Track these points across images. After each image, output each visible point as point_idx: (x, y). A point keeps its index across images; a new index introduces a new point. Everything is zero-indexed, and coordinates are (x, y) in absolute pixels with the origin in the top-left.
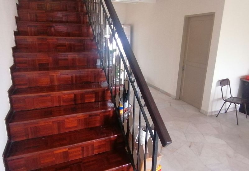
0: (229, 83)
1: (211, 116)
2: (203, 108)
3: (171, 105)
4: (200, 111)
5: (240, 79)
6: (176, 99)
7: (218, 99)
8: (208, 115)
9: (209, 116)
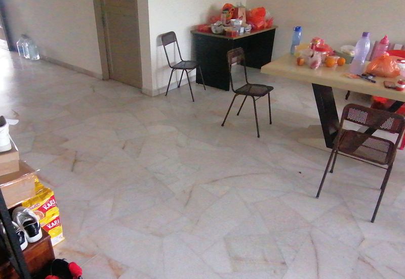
0: (176, 39)
1: (159, 96)
2: (145, 86)
3: (94, 91)
4: (141, 92)
5: (191, 32)
6: (103, 80)
7: (164, 68)
8: (153, 95)
9: (155, 97)
